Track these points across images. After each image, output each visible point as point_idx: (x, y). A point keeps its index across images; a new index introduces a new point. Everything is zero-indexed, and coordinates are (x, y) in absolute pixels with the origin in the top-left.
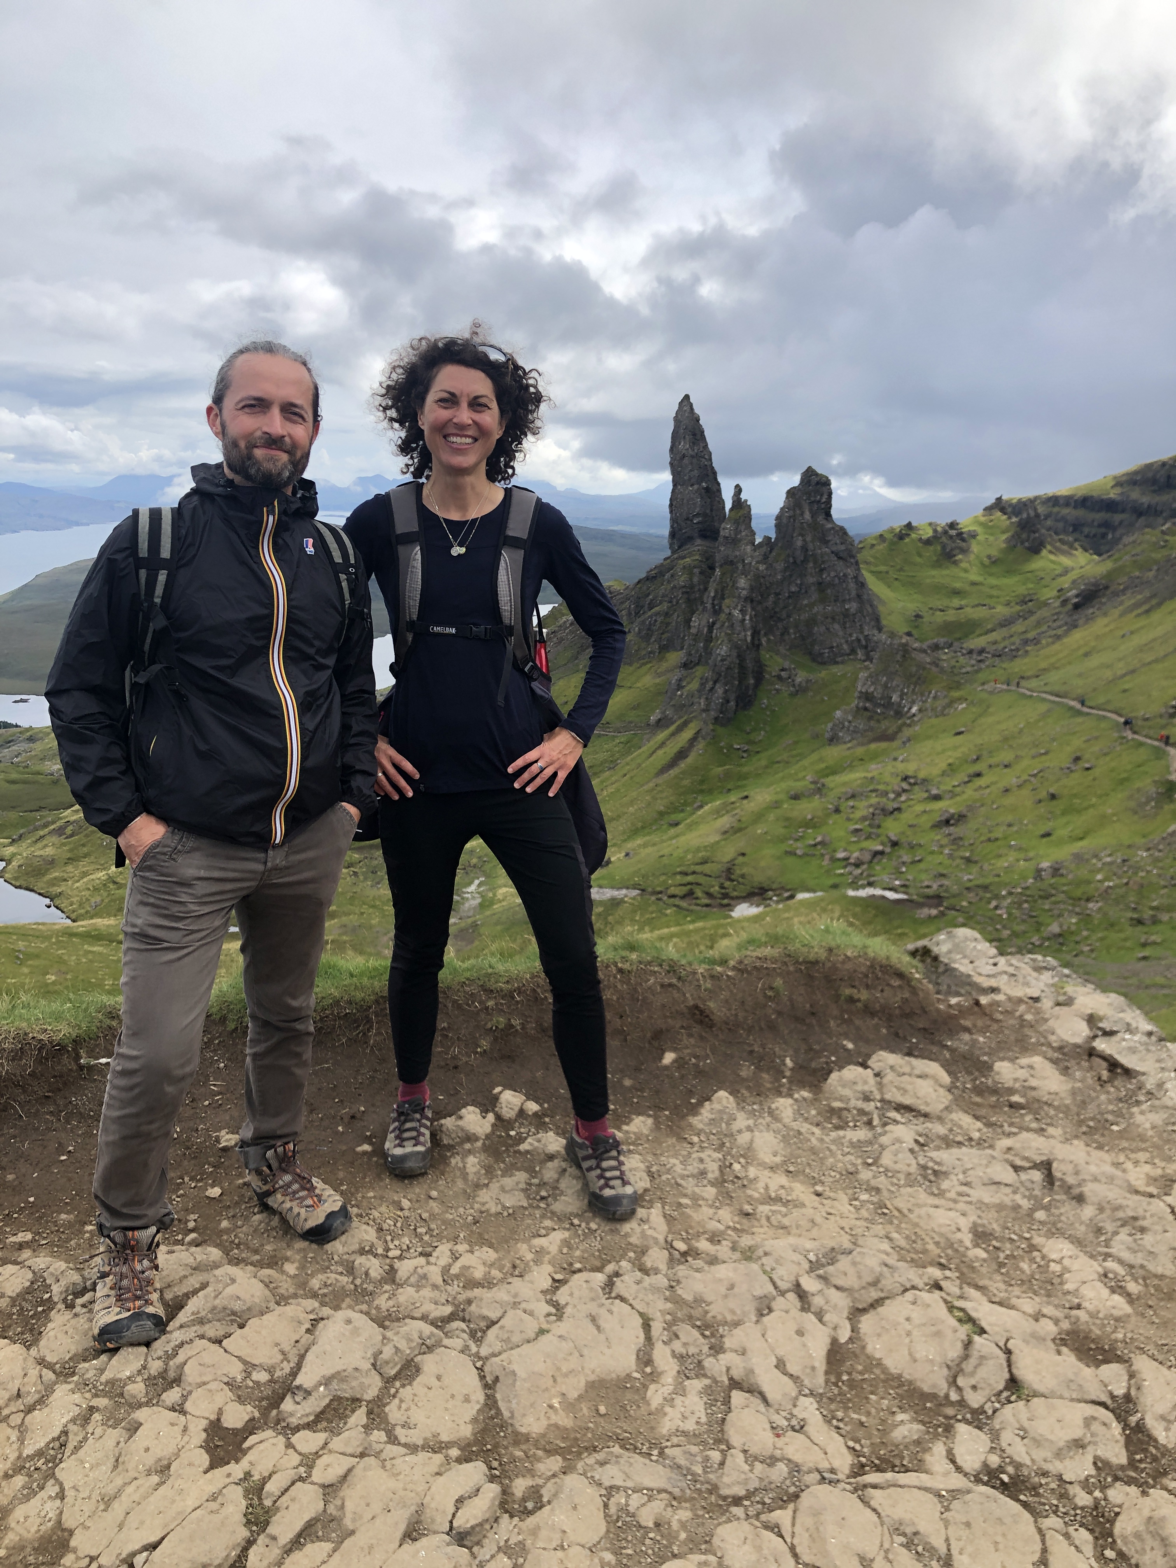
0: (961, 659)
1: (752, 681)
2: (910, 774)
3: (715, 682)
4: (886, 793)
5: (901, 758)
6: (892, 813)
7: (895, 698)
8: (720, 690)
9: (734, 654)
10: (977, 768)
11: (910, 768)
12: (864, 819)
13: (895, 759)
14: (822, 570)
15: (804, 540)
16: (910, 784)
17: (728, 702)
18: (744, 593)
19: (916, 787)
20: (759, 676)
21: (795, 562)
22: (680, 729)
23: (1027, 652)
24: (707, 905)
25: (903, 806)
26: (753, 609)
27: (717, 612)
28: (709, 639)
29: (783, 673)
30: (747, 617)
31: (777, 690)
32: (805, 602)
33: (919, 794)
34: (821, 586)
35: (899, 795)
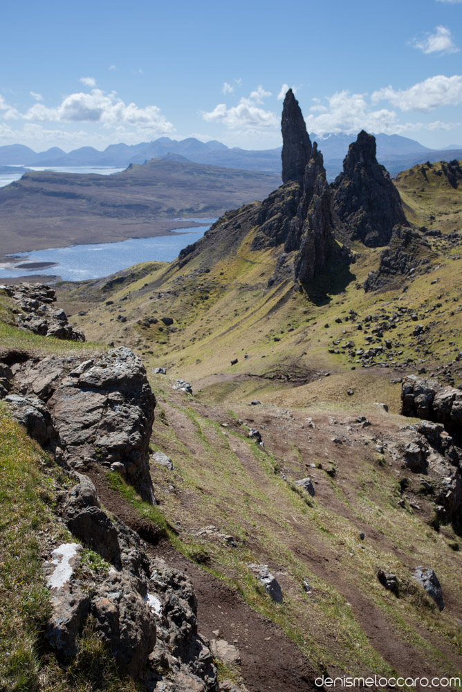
2: (403, 306)
4: (388, 318)
5: (400, 298)
6: (390, 328)
7: (401, 264)
11: (404, 303)
12: (373, 332)
13: (397, 299)
14: (370, 192)
15: (360, 174)
16: (403, 312)
19: (406, 314)
21: (354, 187)
22: (283, 286)
25: (396, 324)
29: (342, 252)
33: (406, 317)
35: (395, 318)
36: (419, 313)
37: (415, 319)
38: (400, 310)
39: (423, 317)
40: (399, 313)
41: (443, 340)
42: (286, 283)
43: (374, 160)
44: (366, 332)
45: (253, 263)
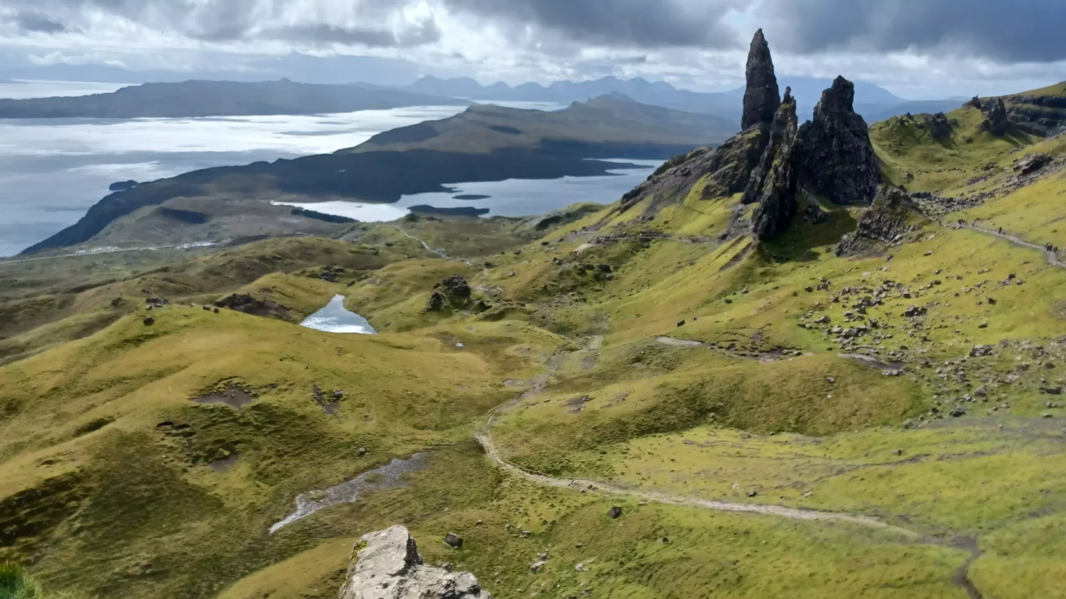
0: (935, 206)
1: (787, 213)
2: (889, 279)
3: (763, 213)
4: (871, 291)
5: (885, 269)
6: (874, 304)
7: (885, 229)
8: (765, 218)
9: (777, 195)
10: (938, 278)
11: (890, 276)
12: (854, 307)
13: (881, 269)
14: (843, 143)
15: (832, 123)
16: (889, 286)
17: (770, 226)
18: (787, 156)
19: (894, 288)
20: (793, 211)
21: (824, 137)
22: (737, 242)
23: (983, 202)
24: (742, 355)
25: (883, 301)
26: (792, 167)
27: (768, 168)
28: (762, 185)
29: (809, 209)
30: (788, 172)
31: (805, 221)
32: (830, 163)
33: (894, 292)
34: (842, 153)
35: (880, 292)
36: (912, 290)
37: (907, 296)
38: (886, 282)
39: (917, 295)
40: (885, 287)
42: (741, 239)
43: (850, 108)
44: (844, 307)
45: (701, 213)
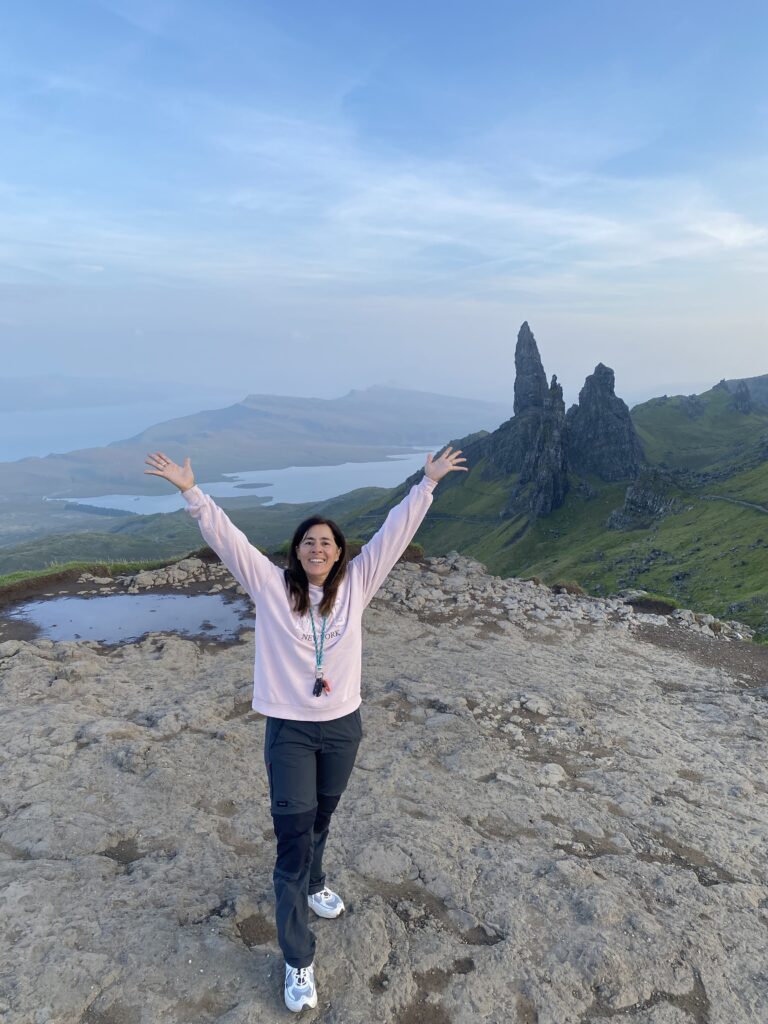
0: (693, 480)
1: (562, 492)
2: (656, 548)
3: (539, 492)
4: (641, 560)
5: (652, 539)
7: (650, 502)
8: (541, 496)
9: (551, 475)
10: (698, 545)
11: (656, 545)
13: (648, 540)
14: (608, 425)
15: (597, 407)
16: (656, 555)
17: (546, 504)
18: (557, 439)
19: (660, 557)
20: (567, 489)
21: (591, 420)
22: (517, 520)
23: (734, 475)
25: (651, 568)
26: (563, 449)
27: (540, 450)
28: (536, 466)
29: (581, 487)
30: (559, 454)
31: (577, 497)
33: (661, 561)
34: (607, 435)
35: (649, 561)
36: (676, 557)
37: (671, 563)
38: (654, 551)
39: (682, 562)
40: (652, 555)
41: (707, 589)
42: (521, 516)
43: (612, 392)
44: (618, 575)
45: (482, 494)
